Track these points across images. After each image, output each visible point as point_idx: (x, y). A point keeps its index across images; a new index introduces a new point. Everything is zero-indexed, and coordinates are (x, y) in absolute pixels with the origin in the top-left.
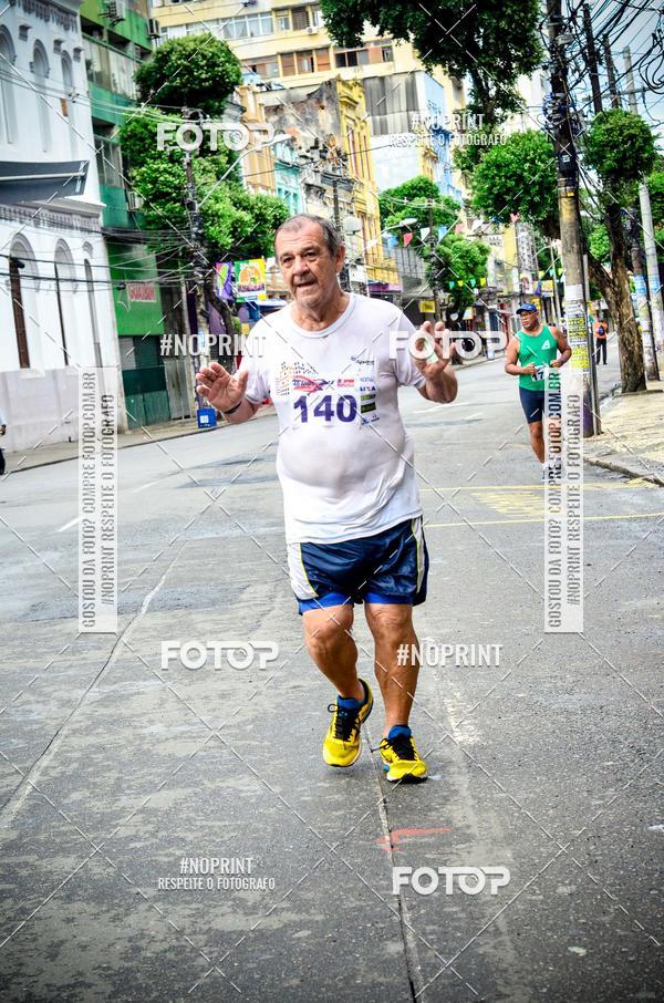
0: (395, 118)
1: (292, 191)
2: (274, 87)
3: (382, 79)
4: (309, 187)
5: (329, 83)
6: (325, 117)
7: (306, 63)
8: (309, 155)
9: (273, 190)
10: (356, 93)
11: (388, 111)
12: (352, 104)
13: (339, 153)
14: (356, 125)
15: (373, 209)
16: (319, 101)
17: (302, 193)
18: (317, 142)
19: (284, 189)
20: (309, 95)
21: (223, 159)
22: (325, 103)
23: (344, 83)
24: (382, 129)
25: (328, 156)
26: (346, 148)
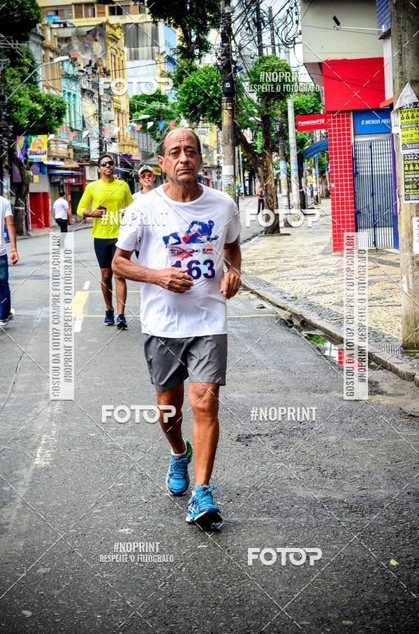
0: (144, 50)
1: (73, 93)
2: (68, 25)
3: (137, 24)
4: (83, 91)
5: (101, 26)
6: (97, 47)
7: (90, 11)
8: (85, 70)
9: (60, 91)
10: (118, 33)
11: (140, 45)
12: (115, 39)
13: (104, 70)
14: (117, 53)
15: (125, 107)
16: (94, 36)
17: (79, 95)
18: (90, 62)
19: (67, 91)
20: (88, 32)
21: (26, 70)
22: (98, 38)
23: (111, 26)
24: (135, 57)
25: (98, 71)
26: (110, 67)
